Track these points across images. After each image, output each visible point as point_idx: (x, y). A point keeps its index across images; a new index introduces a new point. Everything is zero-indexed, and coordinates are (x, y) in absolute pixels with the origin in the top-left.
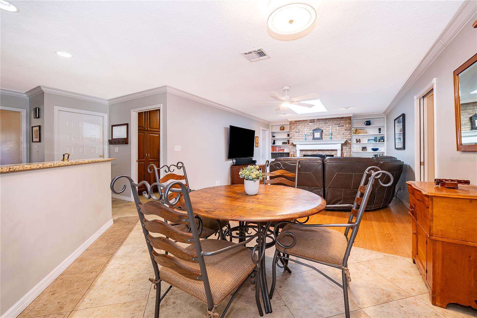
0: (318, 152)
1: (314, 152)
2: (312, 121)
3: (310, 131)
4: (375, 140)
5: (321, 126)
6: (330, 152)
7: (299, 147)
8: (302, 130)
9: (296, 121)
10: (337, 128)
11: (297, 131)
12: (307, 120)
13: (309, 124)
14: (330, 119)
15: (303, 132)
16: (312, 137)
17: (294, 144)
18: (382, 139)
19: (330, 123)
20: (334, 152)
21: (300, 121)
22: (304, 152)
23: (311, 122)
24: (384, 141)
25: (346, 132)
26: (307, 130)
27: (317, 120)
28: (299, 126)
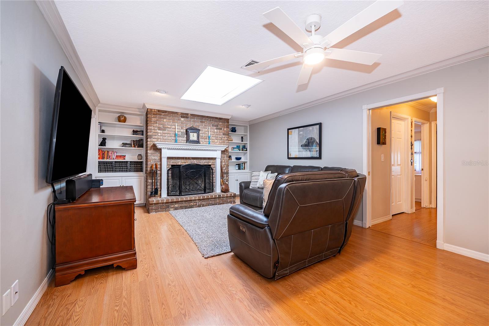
0: (192, 161)
1: (187, 161)
2: (185, 116)
3: (182, 131)
5: (197, 124)
6: (208, 161)
7: (166, 153)
8: (169, 126)
9: (159, 111)
10: (216, 131)
11: (161, 126)
12: (176, 113)
13: (180, 120)
14: (208, 117)
15: (171, 129)
16: (185, 139)
17: (159, 146)
19: (207, 122)
20: (211, 161)
21: (165, 112)
22: (173, 161)
23: (183, 117)
25: (224, 136)
26: (179, 127)
27: (192, 115)
28: (165, 120)
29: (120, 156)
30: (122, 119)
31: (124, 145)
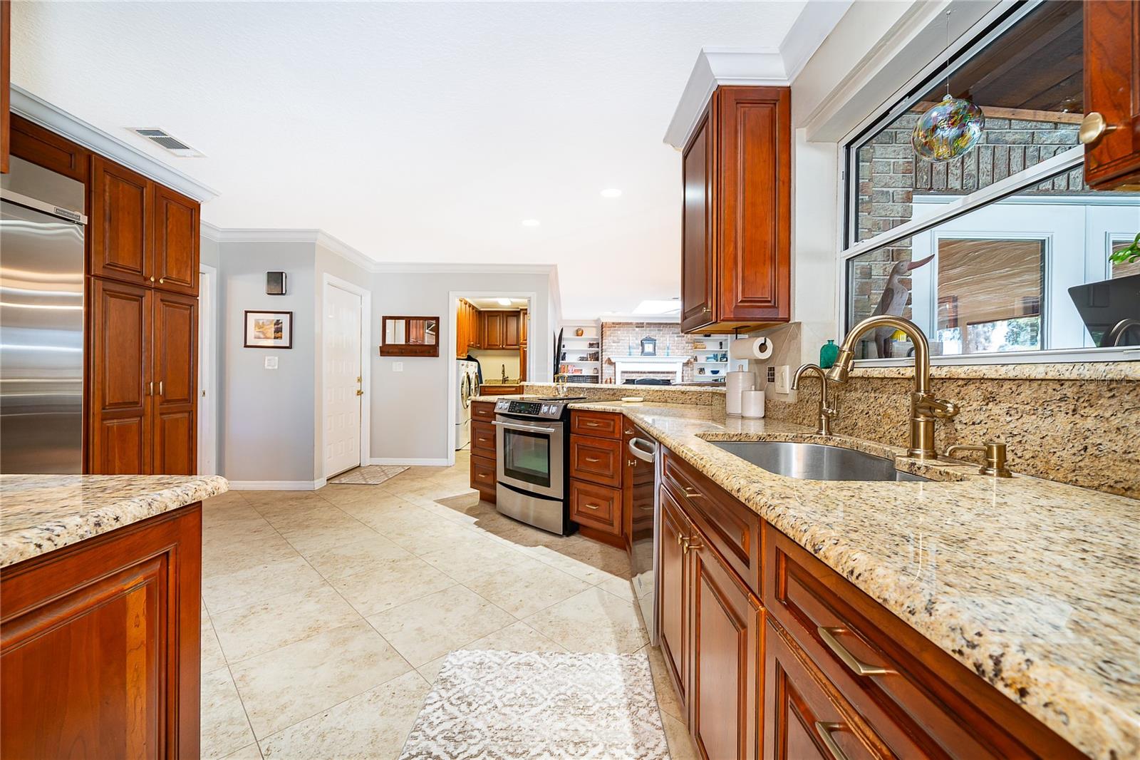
0: (648, 374)
1: (642, 375)
2: (640, 325)
3: (637, 342)
4: (715, 357)
5: (653, 333)
6: (666, 375)
7: (620, 367)
8: (623, 338)
9: (613, 323)
10: (676, 339)
11: (615, 339)
12: (631, 323)
13: (634, 330)
14: (666, 324)
15: (625, 341)
16: (640, 350)
17: (613, 360)
18: (724, 356)
19: (666, 330)
20: (671, 375)
21: (620, 323)
22: (626, 375)
23: (639, 327)
24: (727, 361)
25: (687, 345)
26: (633, 338)
27: (648, 324)
28: (619, 332)
29: (578, 370)
30: (579, 333)
31: (582, 359)
